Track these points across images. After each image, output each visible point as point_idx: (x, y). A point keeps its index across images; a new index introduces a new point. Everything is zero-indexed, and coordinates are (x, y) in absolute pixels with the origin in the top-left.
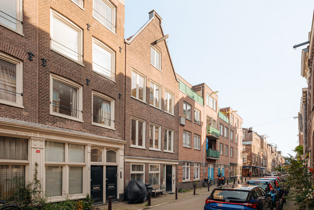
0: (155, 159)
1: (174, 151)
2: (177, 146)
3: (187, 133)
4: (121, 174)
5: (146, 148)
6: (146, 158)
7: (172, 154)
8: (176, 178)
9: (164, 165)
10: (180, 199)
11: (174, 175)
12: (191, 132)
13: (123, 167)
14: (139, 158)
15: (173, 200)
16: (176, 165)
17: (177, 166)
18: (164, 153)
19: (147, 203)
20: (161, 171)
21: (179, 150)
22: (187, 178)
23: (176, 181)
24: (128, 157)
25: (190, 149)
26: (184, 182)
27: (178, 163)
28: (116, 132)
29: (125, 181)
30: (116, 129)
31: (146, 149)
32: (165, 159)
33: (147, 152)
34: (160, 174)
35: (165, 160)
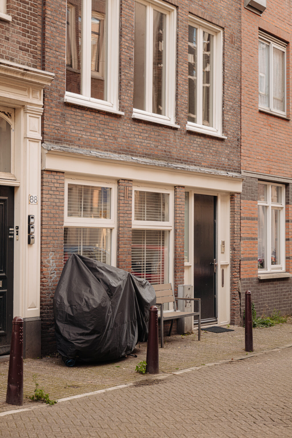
0: (157, 163)
1: (224, 131)
2: (236, 106)
3: (273, 45)
4: (30, 226)
5: (121, 108)
6: (123, 157)
7: (218, 143)
8: (233, 260)
9: (187, 194)
10: (261, 349)
11: (223, 243)
12: (288, 43)
13: (36, 192)
14: (94, 153)
15: (235, 353)
16: (232, 195)
17: (237, 199)
18: (188, 137)
19: (142, 358)
20: (175, 223)
21: (243, 125)
22: (274, 262)
23: (232, 273)
24: (57, 147)
25: (284, 122)
26: (262, 277)
27: (238, 188)
28: (11, 29)
29: (45, 261)
30: (14, 18)
31: (123, 113)
32: (192, 163)
33: (125, 127)
34: (172, 234)
35: (192, 168)
